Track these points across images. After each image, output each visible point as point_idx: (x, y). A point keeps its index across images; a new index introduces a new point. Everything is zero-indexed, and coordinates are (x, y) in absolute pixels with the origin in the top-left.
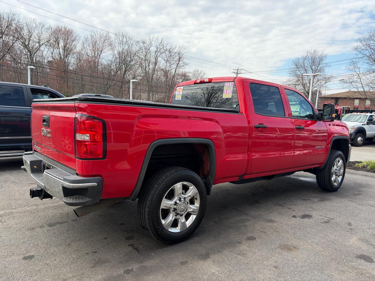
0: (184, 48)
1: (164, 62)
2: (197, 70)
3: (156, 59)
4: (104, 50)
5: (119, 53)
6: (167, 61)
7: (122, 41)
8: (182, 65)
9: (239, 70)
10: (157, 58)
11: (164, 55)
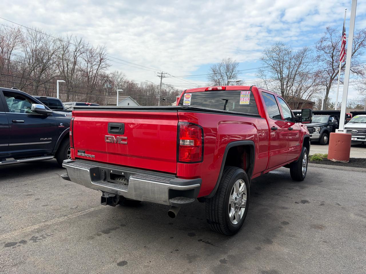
0: (106, 50)
1: (85, 62)
2: (116, 72)
3: (75, 58)
4: (16, 47)
5: (32, 50)
6: (88, 62)
7: (36, 37)
8: (104, 66)
9: (163, 74)
10: (77, 58)
11: (84, 55)
